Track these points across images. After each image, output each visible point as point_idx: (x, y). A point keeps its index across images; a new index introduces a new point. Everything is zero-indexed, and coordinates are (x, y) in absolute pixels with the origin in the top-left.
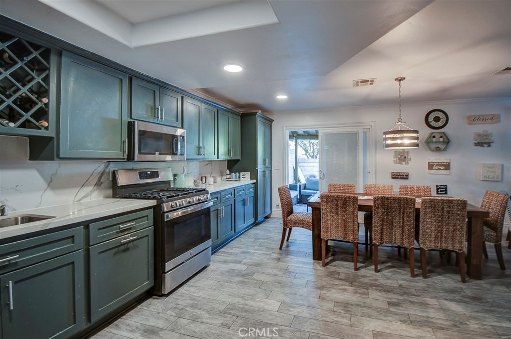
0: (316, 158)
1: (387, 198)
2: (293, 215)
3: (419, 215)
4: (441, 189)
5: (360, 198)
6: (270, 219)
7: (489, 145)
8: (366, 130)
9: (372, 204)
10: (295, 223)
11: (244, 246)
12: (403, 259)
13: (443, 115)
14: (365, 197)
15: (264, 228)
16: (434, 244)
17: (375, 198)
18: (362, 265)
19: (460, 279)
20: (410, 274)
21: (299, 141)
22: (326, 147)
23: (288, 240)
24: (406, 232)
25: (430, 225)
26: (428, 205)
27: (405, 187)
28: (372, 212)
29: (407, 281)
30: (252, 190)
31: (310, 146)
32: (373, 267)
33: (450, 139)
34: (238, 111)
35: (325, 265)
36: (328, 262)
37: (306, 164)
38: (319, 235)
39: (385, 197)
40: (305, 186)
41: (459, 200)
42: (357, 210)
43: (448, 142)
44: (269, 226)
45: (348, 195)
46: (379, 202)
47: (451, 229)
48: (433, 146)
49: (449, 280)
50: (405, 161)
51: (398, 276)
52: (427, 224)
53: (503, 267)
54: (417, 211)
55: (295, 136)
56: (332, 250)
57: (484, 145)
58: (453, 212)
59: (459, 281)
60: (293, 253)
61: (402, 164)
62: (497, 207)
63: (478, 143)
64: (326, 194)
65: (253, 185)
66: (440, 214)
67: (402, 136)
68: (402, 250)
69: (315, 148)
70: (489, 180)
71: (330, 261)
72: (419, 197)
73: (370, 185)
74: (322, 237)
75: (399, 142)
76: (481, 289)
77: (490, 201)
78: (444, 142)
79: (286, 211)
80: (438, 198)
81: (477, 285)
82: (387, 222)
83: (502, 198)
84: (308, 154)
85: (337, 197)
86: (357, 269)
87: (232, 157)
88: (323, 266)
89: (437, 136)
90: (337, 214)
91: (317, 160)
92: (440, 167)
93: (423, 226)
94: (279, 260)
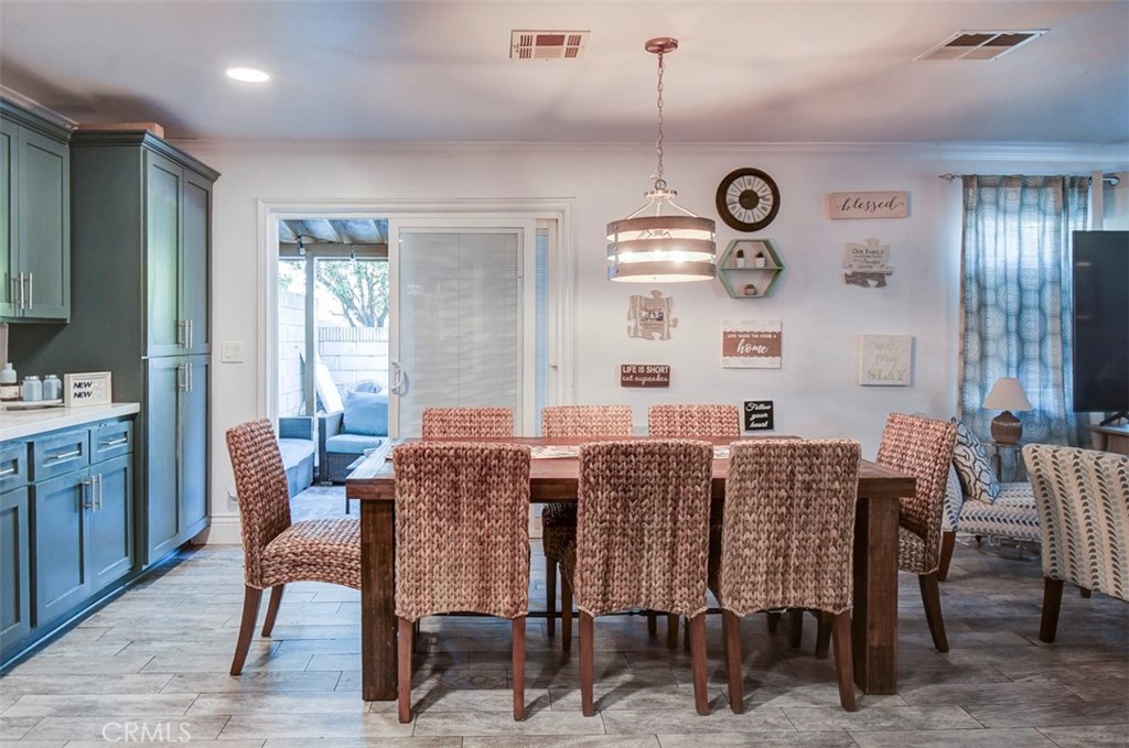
0: (380, 325)
1: (627, 452)
2: (286, 533)
3: (723, 500)
4: (760, 415)
5: (536, 453)
6: (200, 553)
7: (880, 279)
8: (544, 225)
9: (574, 472)
10: (295, 565)
11: (77, 680)
12: (664, 651)
13: (767, 186)
14: (549, 452)
15: (173, 590)
16: (763, 596)
17: (586, 454)
18: (539, 693)
19: (838, 701)
20: (692, 702)
21: (321, 265)
22: (412, 289)
23: (267, 633)
24: (684, 562)
25: (754, 535)
26: (749, 467)
27: (666, 413)
28: (576, 500)
29: (689, 732)
30: (120, 444)
31: (360, 287)
32: (576, 696)
33: (783, 262)
34: (60, 123)
35: (410, 714)
36: (421, 703)
37: (345, 347)
38: (389, 604)
39: (618, 447)
40: (341, 423)
41: (838, 445)
42: (524, 499)
43: (779, 271)
44: (196, 580)
45: (494, 446)
46: (599, 465)
47: (815, 539)
48: (739, 283)
49: (808, 710)
50: (659, 329)
51: (658, 718)
52: (746, 530)
53: (941, 645)
54: (718, 487)
55: (301, 241)
56: (432, 649)
57: (870, 282)
58: (822, 486)
59: (838, 709)
60: (286, 683)
61: (653, 339)
62: (927, 464)
63: (855, 274)
64: (416, 445)
65: (126, 426)
66: (783, 493)
67: (667, 236)
68: (662, 620)
69: (376, 293)
70: (885, 383)
71: (428, 695)
72: (724, 440)
73: (562, 410)
74: (397, 612)
75: (657, 255)
76: (901, 729)
77: (902, 445)
78: (766, 271)
79: (257, 521)
80: (777, 442)
81: (888, 715)
82: (624, 535)
83: (939, 434)
84: (351, 312)
85: (457, 456)
86: (523, 713)
87: (30, 309)
88: (402, 721)
89: (750, 251)
90: (456, 518)
91: (384, 333)
92: (755, 348)
93: (734, 539)
94: (224, 722)
